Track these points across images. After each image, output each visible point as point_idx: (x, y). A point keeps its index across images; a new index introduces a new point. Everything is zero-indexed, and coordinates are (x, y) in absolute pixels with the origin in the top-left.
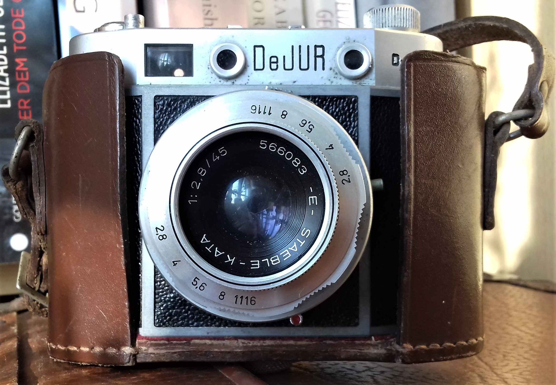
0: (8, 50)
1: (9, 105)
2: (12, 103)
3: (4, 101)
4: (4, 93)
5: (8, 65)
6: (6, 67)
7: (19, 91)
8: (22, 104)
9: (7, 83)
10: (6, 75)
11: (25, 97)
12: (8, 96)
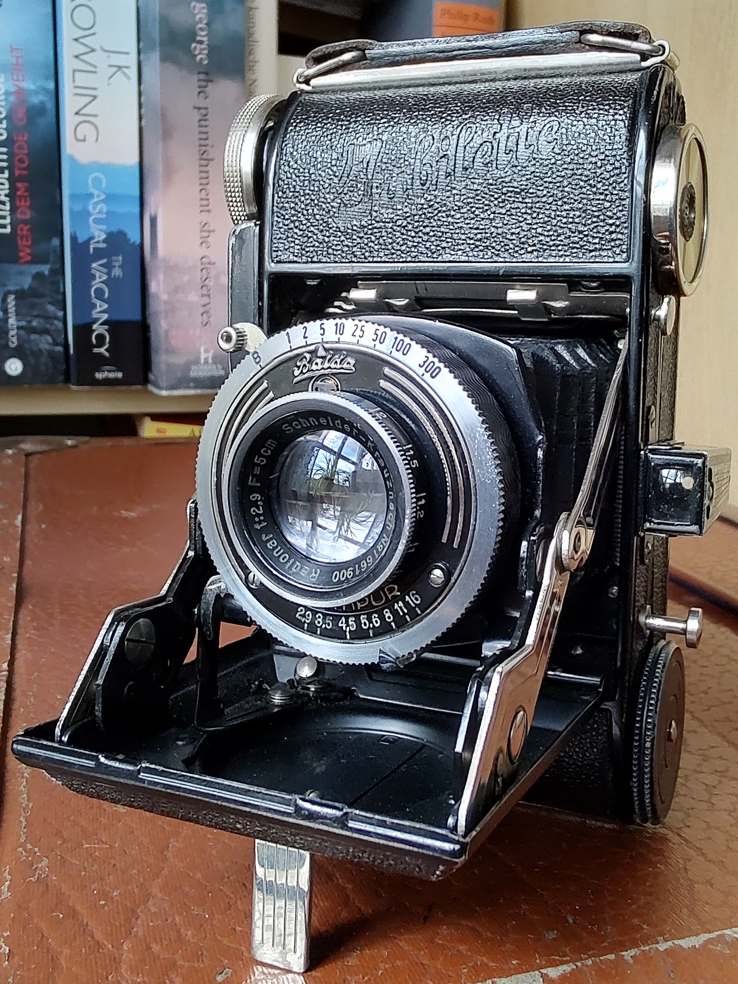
0: (9, 174)
1: (8, 230)
2: (12, 229)
3: (4, 226)
4: (4, 218)
5: (9, 189)
6: (7, 192)
7: (19, 216)
8: (22, 230)
9: (8, 207)
10: (7, 199)
11: (25, 222)
12: (8, 221)
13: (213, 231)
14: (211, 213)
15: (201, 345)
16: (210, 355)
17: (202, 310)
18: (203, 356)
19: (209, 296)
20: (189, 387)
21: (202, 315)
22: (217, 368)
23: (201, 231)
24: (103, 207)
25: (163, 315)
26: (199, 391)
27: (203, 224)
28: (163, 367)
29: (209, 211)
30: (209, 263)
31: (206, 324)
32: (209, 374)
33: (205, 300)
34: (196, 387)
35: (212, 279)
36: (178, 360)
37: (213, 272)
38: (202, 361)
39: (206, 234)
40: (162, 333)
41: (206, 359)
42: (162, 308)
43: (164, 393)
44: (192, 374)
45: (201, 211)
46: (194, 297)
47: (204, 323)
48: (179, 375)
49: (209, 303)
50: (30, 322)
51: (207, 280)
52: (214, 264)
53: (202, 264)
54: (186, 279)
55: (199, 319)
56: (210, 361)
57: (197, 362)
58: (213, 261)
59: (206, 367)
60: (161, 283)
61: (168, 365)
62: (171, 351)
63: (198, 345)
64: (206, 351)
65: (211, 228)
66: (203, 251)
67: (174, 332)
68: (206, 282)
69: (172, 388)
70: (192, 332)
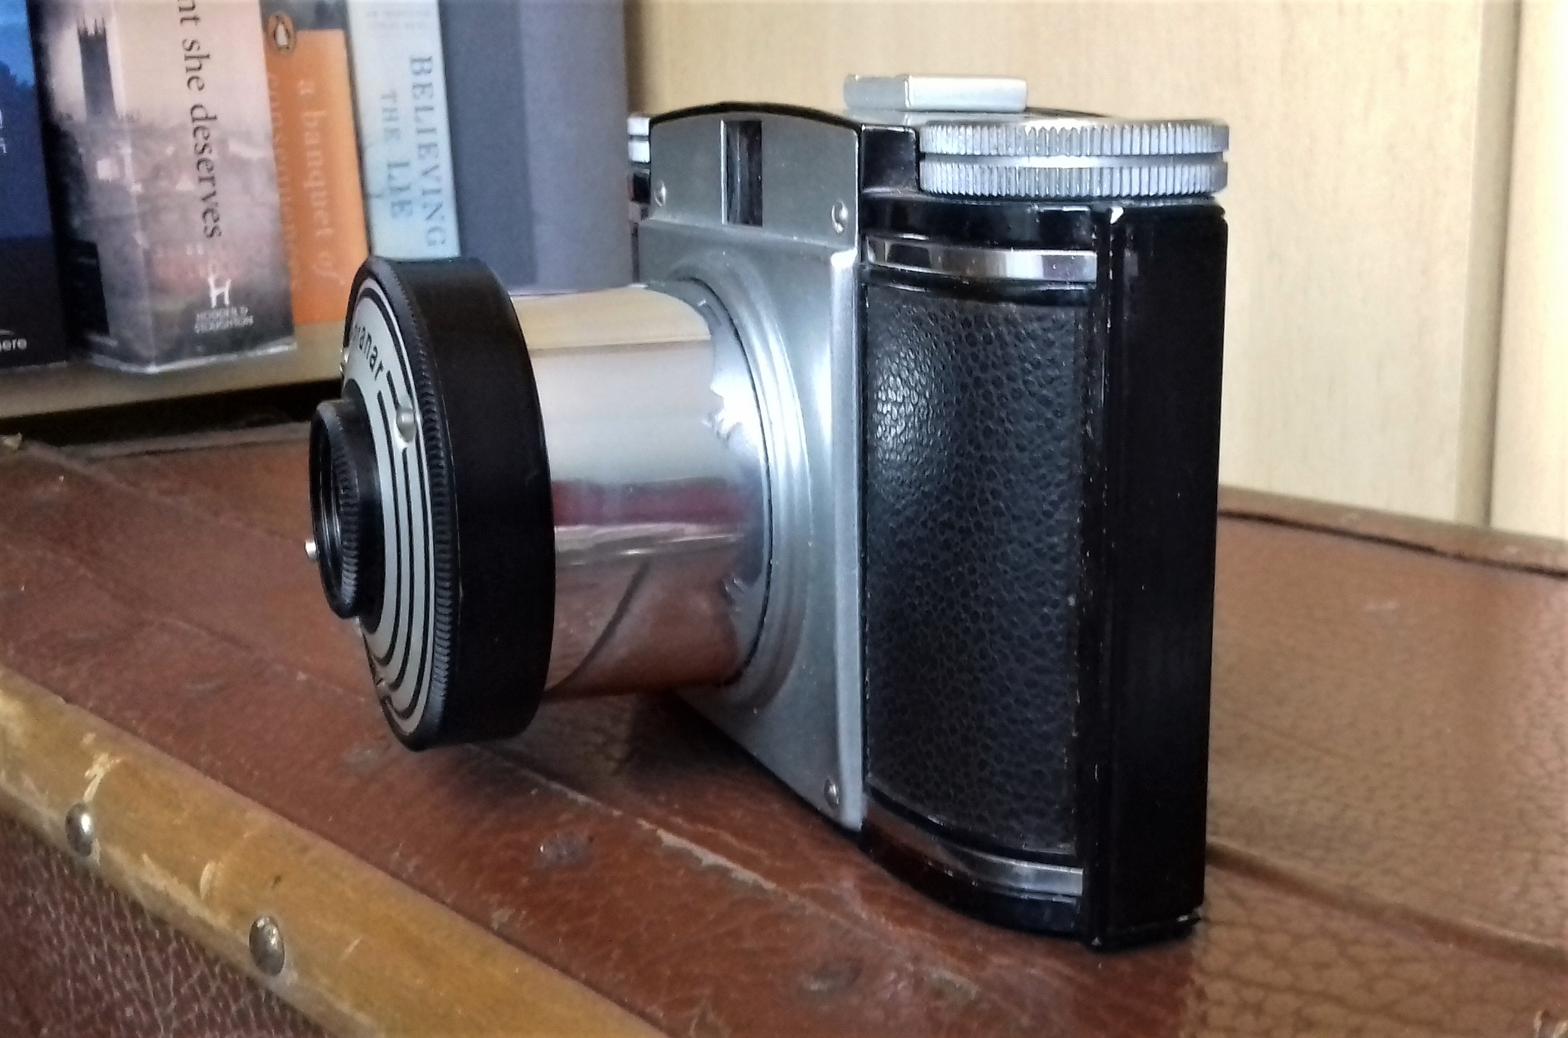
13: (208, 57)
14: (201, 24)
15: (207, 275)
16: (226, 290)
17: (203, 207)
18: (214, 293)
19: (212, 179)
20: (194, 355)
21: (205, 214)
22: (239, 312)
23: (187, 58)
25: (137, 222)
26: (213, 359)
27: (188, 45)
28: (148, 321)
29: (195, 19)
30: (207, 118)
31: (212, 235)
32: (227, 325)
33: (207, 188)
34: (208, 353)
35: (215, 151)
36: (172, 306)
37: (214, 134)
38: (214, 303)
39: (195, 63)
40: (140, 257)
41: (220, 298)
42: (134, 208)
43: (153, 369)
44: (200, 328)
45: (182, 20)
46: (187, 184)
47: (209, 231)
48: (176, 331)
49: (214, 194)
51: (206, 150)
52: (215, 118)
53: (194, 120)
54: (170, 150)
55: (199, 226)
56: (227, 302)
57: (205, 304)
58: (211, 115)
59: (218, 314)
60: (128, 161)
61: (157, 317)
62: (159, 289)
63: (202, 273)
64: (219, 283)
65: (202, 52)
66: (193, 96)
67: (160, 255)
68: (206, 155)
69: (168, 356)
70: (189, 252)
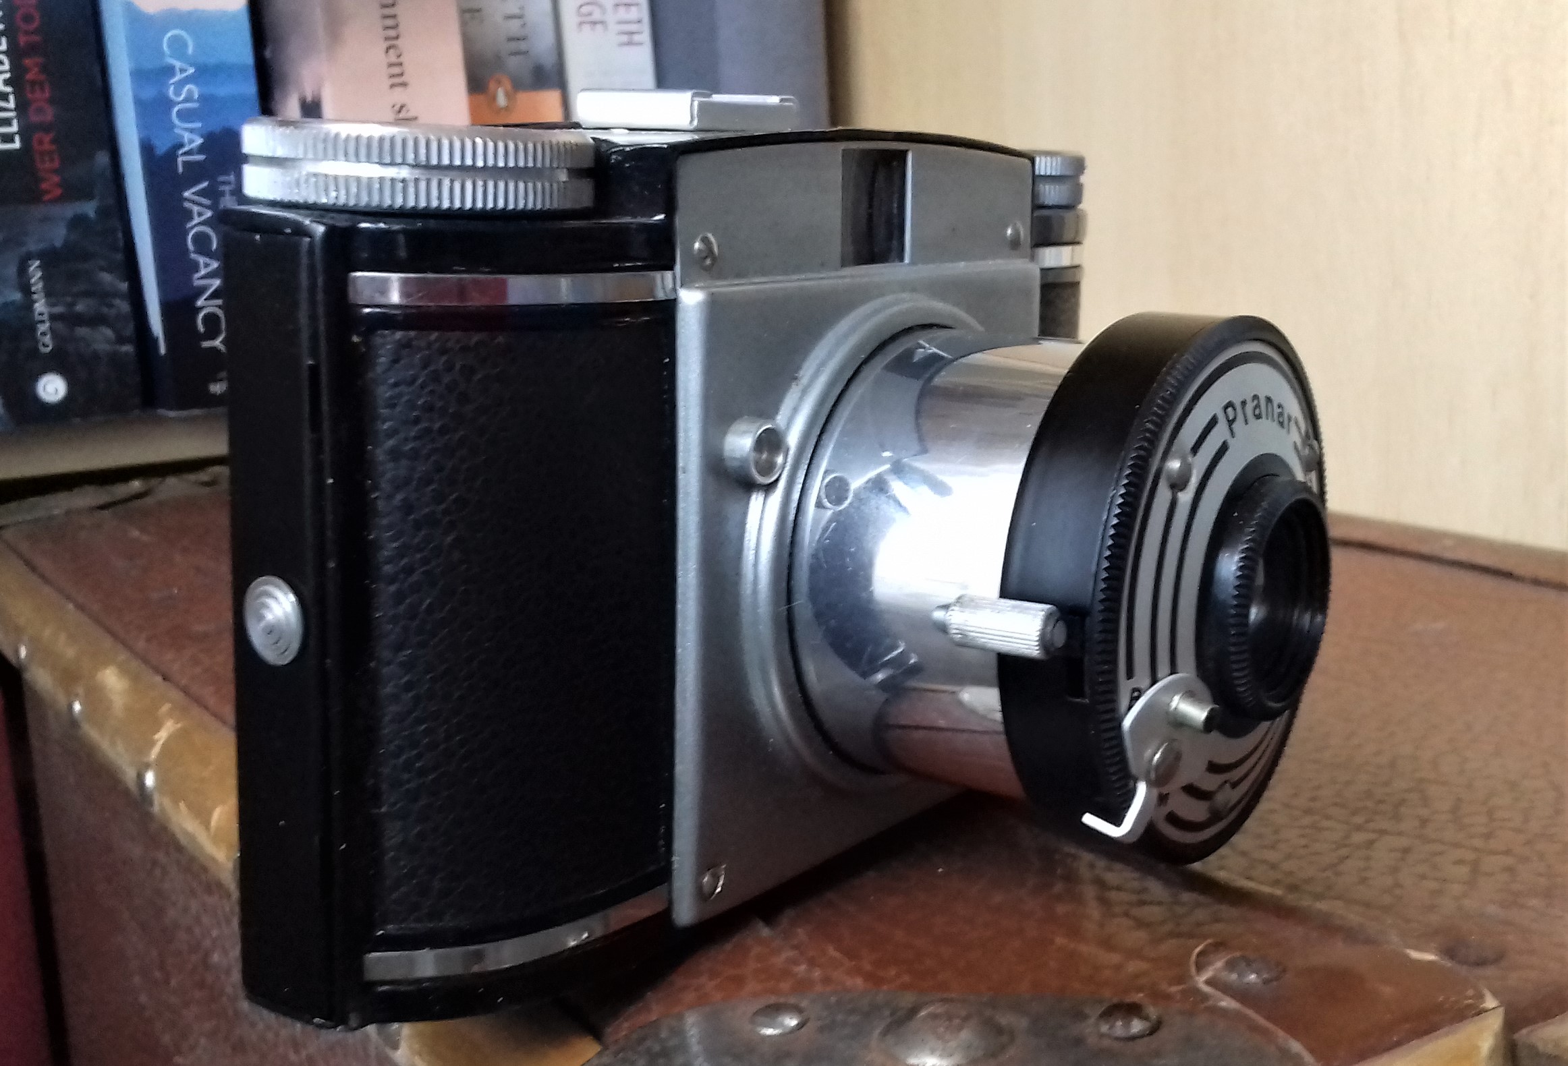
0: (9, 43)
1: (17, 145)
2: (22, 140)
3: (8, 138)
4: (7, 122)
5: (11, 71)
6: (8, 75)
7: (35, 118)
8: (41, 142)
9: (12, 104)
10: (9, 89)
11: (46, 128)
12: (14, 128)
14: (409, 89)
24: (193, 89)
27: (397, 107)
29: (404, 85)
45: (392, 86)
50: (73, 304)
65: (411, 114)
